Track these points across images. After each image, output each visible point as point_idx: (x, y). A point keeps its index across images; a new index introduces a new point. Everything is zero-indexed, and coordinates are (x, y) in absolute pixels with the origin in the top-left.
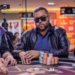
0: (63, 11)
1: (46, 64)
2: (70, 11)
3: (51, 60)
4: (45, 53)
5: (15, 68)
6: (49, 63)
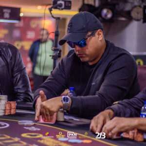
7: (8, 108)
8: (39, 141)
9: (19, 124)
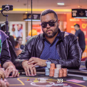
0: (74, 13)
1: (53, 76)
2: (83, 14)
3: (59, 72)
4: (52, 64)
6: (56, 76)
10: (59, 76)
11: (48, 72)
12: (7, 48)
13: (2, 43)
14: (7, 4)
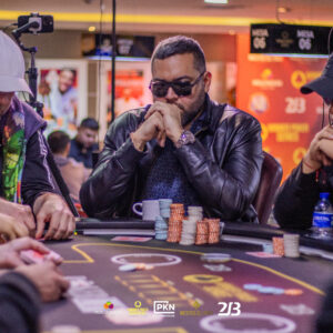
0: (260, 37)
1: (178, 242)
2: (290, 41)
4: (175, 205)
5: (71, 250)
6: (187, 240)
7: (202, 230)
8: (207, 289)
9: (202, 258)
10: (196, 240)
11: (164, 229)
12: (42, 158)
13: (26, 141)
14: (35, 13)
